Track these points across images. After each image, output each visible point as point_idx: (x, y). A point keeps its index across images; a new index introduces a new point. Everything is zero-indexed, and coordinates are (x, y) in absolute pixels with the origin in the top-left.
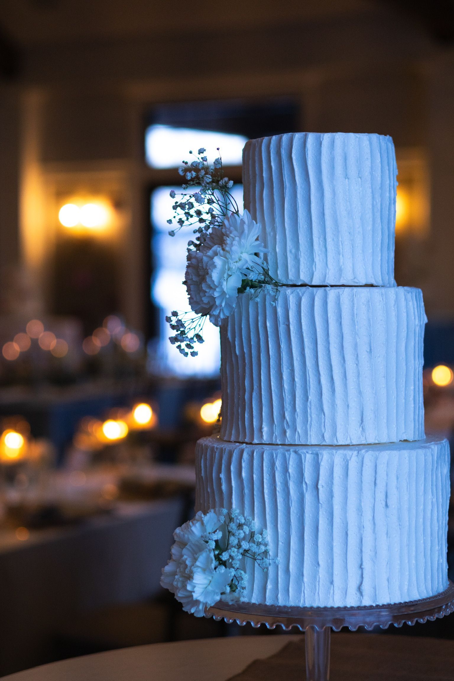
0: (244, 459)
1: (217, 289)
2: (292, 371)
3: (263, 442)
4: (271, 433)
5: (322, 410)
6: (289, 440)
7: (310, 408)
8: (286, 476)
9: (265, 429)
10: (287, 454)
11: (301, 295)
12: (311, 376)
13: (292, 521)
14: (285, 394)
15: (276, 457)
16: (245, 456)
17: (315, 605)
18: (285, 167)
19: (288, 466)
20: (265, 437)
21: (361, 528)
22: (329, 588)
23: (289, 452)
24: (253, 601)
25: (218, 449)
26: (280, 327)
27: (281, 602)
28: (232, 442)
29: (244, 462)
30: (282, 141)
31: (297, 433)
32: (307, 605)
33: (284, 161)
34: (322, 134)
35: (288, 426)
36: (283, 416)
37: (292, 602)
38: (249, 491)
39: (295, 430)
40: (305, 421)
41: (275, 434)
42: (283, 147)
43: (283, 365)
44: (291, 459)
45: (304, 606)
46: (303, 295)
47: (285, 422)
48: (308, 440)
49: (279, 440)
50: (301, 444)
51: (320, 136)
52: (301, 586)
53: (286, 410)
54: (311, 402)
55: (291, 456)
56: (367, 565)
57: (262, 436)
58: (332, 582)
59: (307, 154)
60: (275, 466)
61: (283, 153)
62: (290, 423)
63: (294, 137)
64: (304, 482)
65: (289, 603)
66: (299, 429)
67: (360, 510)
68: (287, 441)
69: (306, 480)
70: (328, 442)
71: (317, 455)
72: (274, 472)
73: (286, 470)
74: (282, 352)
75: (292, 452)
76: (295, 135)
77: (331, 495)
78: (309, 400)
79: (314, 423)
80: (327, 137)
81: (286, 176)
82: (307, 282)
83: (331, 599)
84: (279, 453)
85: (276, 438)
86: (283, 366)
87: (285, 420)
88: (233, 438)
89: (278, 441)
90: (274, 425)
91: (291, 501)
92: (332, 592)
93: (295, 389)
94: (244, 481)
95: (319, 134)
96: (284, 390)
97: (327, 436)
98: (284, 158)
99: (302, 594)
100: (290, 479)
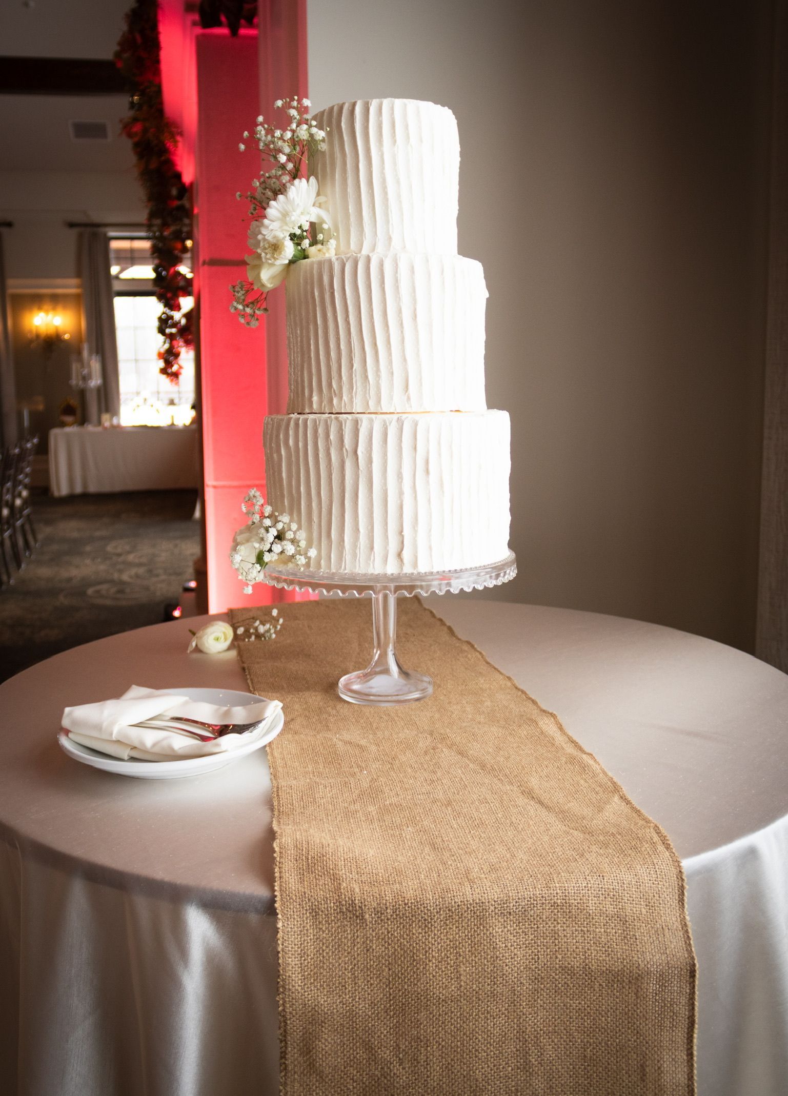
2: (338, 339)
3: (314, 411)
4: (320, 402)
5: (367, 377)
6: (335, 408)
7: (356, 376)
8: (328, 444)
9: (315, 399)
10: (329, 421)
11: (345, 260)
12: (356, 344)
13: (334, 487)
15: (319, 423)
16: (292, 424)
20: (315, 406)
21: (401, 493)
22: (370, 555)
23: (331, 420)
26: (326, 295)
30: (333, 110)
31: (342, 401)
33: (335, 131)
35: (335, 394)
36: (330, 385)
39: (342, 397)
40: (351, 387)
41: (324, 403)
42: (334, 117)
43: (330, 333)
46: (347, 261)
47: (333, 391)
48: (353, 408)
49: (326, 409)
50: (345, 412)
52: (343, 553)
53: (333, 379)
54: (356, 370)
55: (333, 423)
56: (407, 532)
57: (310, 406)
58: (372, 549)
59: (356, 122)
60: (318, 433)
62: (336, 391)
64: (344, 449)
66: (345, 397)
67: (400, 476)
68: (333, 409)
69: (347, 447)
70: (372, 410)
71: (357, 422)
73: (328, 437)
74: (329, 320)
75: (334, 420)
76: (345, 104)
77: (370, 461)
78: (355, 368)
79: (359, 389)
80: (374, 101)
83: (371, 565)
85: (325, 407)
86: (329, 335)
87: (332, 389)
90: (323, 395)
91: (333, 468)
92: (372, 558)
93: (341, 358)
94: (292, 449)
95: (367, 100)
96: (331, 358)
97: (371, 403)
99: (344, 562)
100: (332, 445)
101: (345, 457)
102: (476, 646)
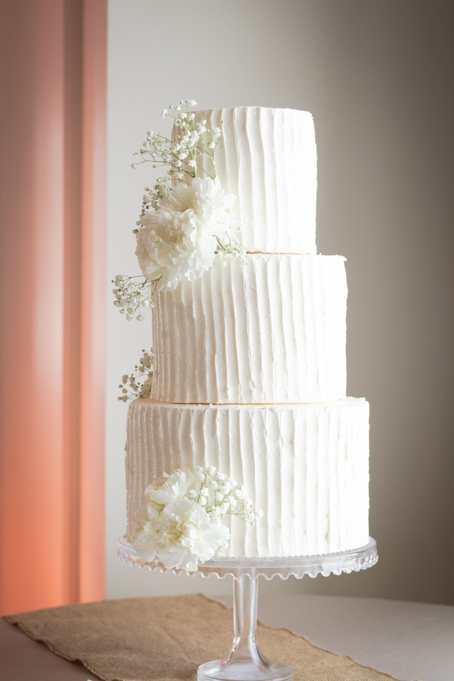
0: (218, 418)
1: (195, 251)
2: (258, 333)
3: (229, 402)
4: (236, 393)
5: (286, 370)
6: (255, 400)
7: (275, 369)
8: (262, 433)
9: (230, 390)
10: (263, 412)
11: (266, 260)
12: (275, 338)
13: (269, 476)
14: (251, 356)
15: (253, 414)
16: (219, 415)
17: (293, 555)
18: (238, 139)
19: (265, 424)
20: (230, 397)
22: (303, 538)
23: (264, 410)
24: (231, 555)
25: (183, 411)
26: (246, 291)
27: (261, 554)
28: (187, 404)
29: (218, 421)
30: (234, 113)
31: (263, 392)
32: (286, 555)
33: (237, 133)
34: (273, 109)
35: (254, 386)
36: (248, 377)
37: (272, 553)
38: (223, 449)
39: (261, 389)
40: (270, 381)
41: (241, 394)
42: (235, 120)
43: (249, 327)
44: (267, 416)
45: (283, 556)
46: (268, 261)
47: (251, 383)
49: (245, 400)
50: (267, 403)
51: (271, 111)
52: (279, 537)
53: (252, 370)
54: (276, 363)
55: (267, 413)
56: (333, 514)
57: (226, 397)
58: (305, 532)
59: (261, 127)
60: (252, 424)
61: (236, 125)
62: (255, 383)
63: (246, 110)
64: (280, 438)
65: (268, 554)
66: (265, 389)
68: (253, 401)
69: (282, 436)
70: (293, 400)
71: (291, 412)
72: (250, 429)
73: (262, 427)
74: (248, 315)
75: (267, 410)
76: (247, 108)
77: (304, 449)
78: (275, 360)
79: (279, 381)
80: (277, 112)
81: (240, 147)
82: (261, 250)
83: (305, 548)
84: (255, 411)
85: (241, 398)
86: (249, 329)
87: (251, 381)
88: (188, 400)
89: (243, 400)
90: (239, 386)
91: (268, 456)
92: (305, 541)
93: (261, 351)
94: (218, 440)
95: (271, 109)
96: (250, 351)
98: (237, 131)
99: (280, 545)
100: (266, 436)
101: (281, 447)
102: (294, 632)
